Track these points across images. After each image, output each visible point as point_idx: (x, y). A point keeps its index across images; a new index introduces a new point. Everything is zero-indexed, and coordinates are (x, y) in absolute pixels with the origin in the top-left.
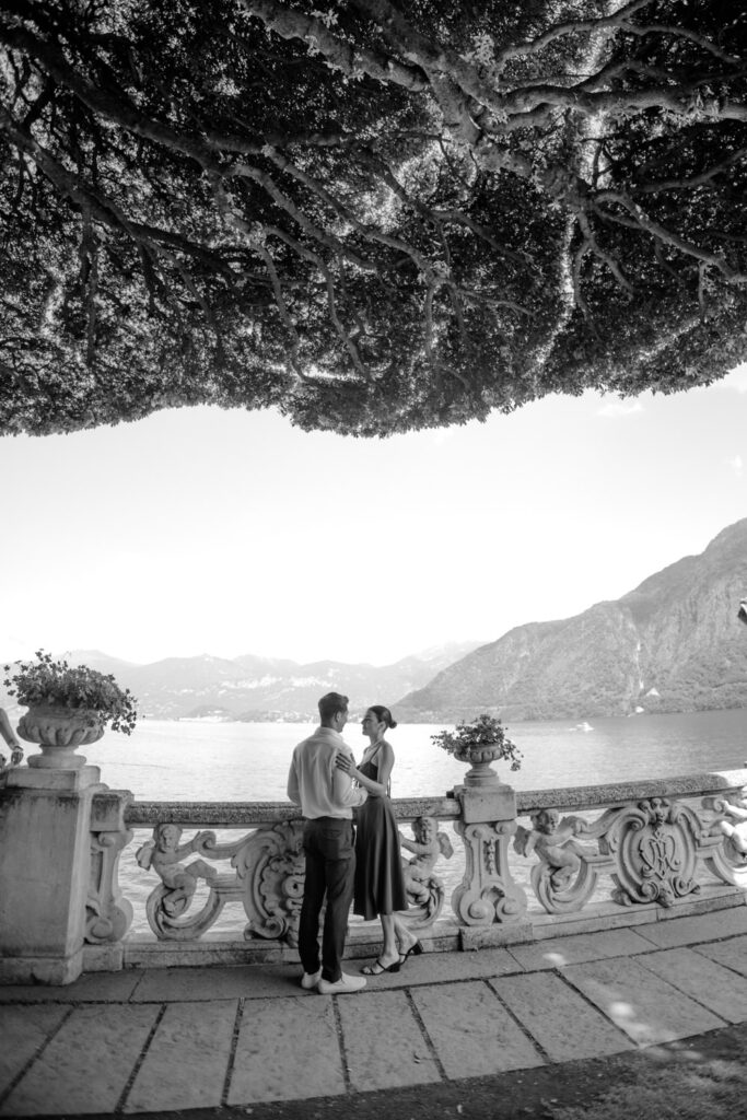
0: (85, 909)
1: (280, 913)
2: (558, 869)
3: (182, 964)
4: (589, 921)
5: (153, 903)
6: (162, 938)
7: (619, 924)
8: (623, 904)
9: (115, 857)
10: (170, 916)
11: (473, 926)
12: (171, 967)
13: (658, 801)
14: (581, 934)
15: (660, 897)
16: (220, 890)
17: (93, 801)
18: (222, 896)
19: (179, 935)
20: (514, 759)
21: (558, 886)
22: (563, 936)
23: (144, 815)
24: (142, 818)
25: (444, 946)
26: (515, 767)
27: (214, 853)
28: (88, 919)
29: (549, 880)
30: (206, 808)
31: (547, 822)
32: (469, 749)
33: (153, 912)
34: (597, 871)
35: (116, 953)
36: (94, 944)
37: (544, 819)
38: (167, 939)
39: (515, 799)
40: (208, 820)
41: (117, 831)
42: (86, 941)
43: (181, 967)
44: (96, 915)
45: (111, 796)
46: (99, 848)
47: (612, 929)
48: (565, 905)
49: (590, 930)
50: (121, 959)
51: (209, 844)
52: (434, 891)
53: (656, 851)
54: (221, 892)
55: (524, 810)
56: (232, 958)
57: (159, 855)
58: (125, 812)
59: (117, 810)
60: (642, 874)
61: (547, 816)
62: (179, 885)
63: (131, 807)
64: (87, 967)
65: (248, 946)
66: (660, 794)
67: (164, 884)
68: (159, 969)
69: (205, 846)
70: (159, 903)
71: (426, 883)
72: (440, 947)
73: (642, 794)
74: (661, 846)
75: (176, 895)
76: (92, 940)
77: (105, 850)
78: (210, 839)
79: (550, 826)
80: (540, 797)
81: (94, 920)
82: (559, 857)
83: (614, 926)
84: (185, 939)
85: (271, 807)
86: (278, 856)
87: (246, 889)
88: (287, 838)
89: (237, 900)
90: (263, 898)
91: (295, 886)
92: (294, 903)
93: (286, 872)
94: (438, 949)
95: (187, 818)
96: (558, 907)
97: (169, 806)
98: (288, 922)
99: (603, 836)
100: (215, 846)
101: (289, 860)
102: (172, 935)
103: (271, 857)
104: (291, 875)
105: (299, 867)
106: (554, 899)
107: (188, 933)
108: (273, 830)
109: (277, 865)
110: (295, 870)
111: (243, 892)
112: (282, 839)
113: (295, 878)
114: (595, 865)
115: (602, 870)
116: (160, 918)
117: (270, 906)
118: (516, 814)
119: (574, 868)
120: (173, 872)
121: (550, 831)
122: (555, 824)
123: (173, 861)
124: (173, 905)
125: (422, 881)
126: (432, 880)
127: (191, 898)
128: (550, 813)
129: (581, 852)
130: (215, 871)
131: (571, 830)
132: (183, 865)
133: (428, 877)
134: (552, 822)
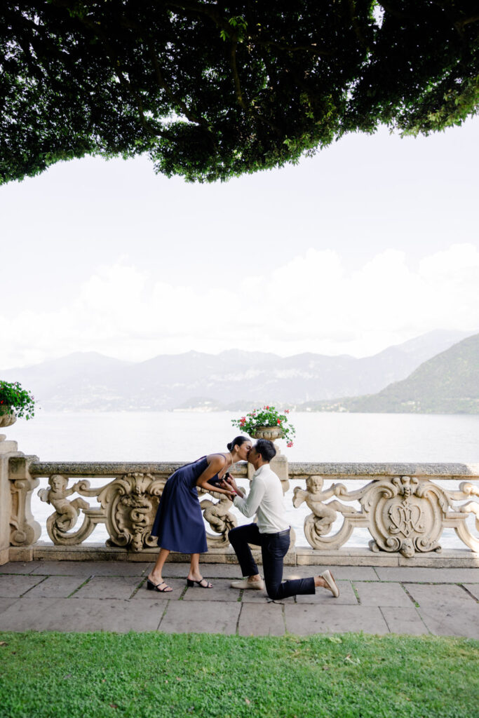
0: (9, 525)
1: (127, 532)
2: (321, 518)
3: (67, 559)
4: (341, 558)
5: (50, 523)
6: (56, 543)
7: (365, 563)
8: (372, 551)
9: (25, 496)
10: (62, 532)
12: (61, 561)
13: (407, 479)
14: (334, 565)
15: (401, 549)
16: (91, 516)
17: (9, 462)
18: (92, 520)
19: (66, 542)
20: (288, 438)
21: (319, 530)
22: (320, 565)
23: (41, 469)
24: (40, 471)
25: (233, 560)
26: (290, 445)
27: (86, 493)
28: (12, 532)
29: (313, 525)
30: (80, 464)
31: (312, 485)
32: (255, 430)
33: (50, 528)
34: (353, 524)
35: (28, 551)
36: (16, 546)
37: (310, 483)
38: (60, 544)
39: (287, 465)
40: (81, 472)
41: (25, 479)
42: (11, 545)
43: (67, 561)
44: (16, 529)
45: (20, 458)
46: (16, 490)
47: (359, 566)
48: (324, 544)
49: (342, 564)
50: (31, 555)
51: (83, 487)
52: (228, 524)
53: (403, 515)
54: (92, 517)
55: (295, 475)
56: (98, 557)
57: (53, 494)
58: (30, 468)
59: (24, 466)
60: (389, 530)
61: (312, 481)
62: (64, 512)
63: (33, 464)
64: (11, 559)
65: (109, 549)
66: (410, 474)
67: (56, 512)
68: (54, 561)
69: (81, 489)
71: (224, 518)
72: (230, 560)
73: (392, 473)
74: (407, 513)
75: (64, 517)
76: (15, 544)
77: (20, 491)
78: (83, 484)
79: (314, 488)
80: (309, 466)
81: (15, 531)
82: (321, 510)
83: (361, 564)
84: (70, 545)
85: (121, 464)
86: (126, 496)
87: (107, 515)
88: (131, 484)
89: (102, 522)
90: (118, 522)
91: (138, 515)
92: (137, 526)
93: (131, 506)
94: (229, 562)
95: (68, 470)
96: (319, 545)
97: (58, 464)
98: (132, 537)
99: (359, 500)
100: (87, 489)
101: (133, 498)
102: (63, 542)
103: (122, 496)
104: (134, 508)
105: (139, 503)
106: (316, 539)
107: (72, 541)
108: (122, 479)
109: (125, 501)
110: (137, 505)
111: (105, 517)
112: (127, 484)
113: (138, 510)
114: (351, 519)
115: (357, 524)
116: (55, 532)
117: (121, 526)
118: (287, 477)
119: (331, 519)
120: (61, 504)
121: (314, 492)
122: (318, 487)
123: (61, 497)
124: (61, 524)
125: (219, 517)
126: (227, 517)
127: (73, 520)
128: (314, 478)
129: (341, 509)
130: (89, 504)
131: (332, 492)
132: (69, 501)
133: (225, 514)
134: (316, 485)
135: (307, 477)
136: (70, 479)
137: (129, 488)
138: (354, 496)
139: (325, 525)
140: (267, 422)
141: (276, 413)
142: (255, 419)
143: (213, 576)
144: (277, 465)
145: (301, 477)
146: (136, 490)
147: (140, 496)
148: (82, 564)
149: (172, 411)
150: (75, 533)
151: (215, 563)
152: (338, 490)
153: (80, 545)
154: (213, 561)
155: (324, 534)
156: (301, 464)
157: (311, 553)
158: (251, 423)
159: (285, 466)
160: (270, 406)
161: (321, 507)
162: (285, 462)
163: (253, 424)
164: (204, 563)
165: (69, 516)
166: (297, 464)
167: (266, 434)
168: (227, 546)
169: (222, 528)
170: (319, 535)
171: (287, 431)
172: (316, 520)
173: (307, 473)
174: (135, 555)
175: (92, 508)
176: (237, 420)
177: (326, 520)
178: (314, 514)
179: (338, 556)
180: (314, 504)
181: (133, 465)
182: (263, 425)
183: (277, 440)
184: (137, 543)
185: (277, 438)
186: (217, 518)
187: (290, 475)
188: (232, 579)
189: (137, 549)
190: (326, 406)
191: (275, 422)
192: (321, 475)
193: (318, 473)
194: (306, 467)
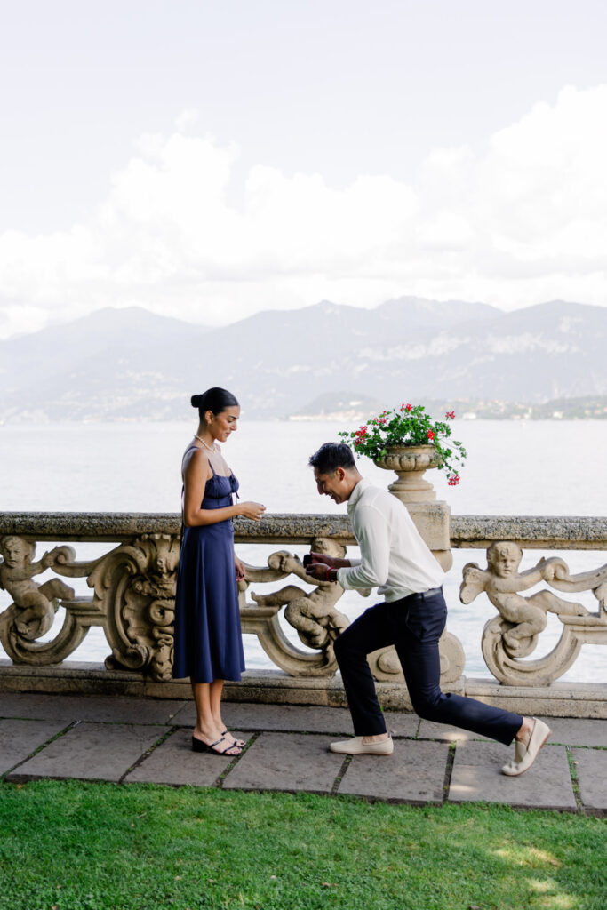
1: (143, 643)
2: (514, 625)
3: (38, 690)
4: (553, 701)
6: (16, 661)
10: (27, 640)
11: (383, 681)
12: (25, 692)
16: (76, 612)
18: (80, 621)
19: (34, 659)
20: (450, 468)
21: (512, 648)
25: (342, 701)
26: (454, 481)
27: (68, 571)
29: (499, 638)
30: (54, 517)
31: (497, 559)
32: (384, 452)
33: (5, 634)
34: (580, 637)
37: (492, 555)
38: (23, 663)
43: (35, 692)
47: (590, 718)
48: (522, 675)
49: (555, 714)
52: (333, 633)
54: (79, 616)
55: (464, 540)
56: (90, 687)
57: (7, 570)
61: (497, 551)
62: (28, 604)
65: (110, 675)
67: (15, 604)
68: (12, 692)
70: (12, 623)
71: (324, 622)
72: (337, 701)
75: (27, 614)
78: (61, 553)
79: (501, 566)
82: (514, 609)
83: (594, 715)
84: (41, 664)
85: (129, 517)
86: (140, 577)
87: (106, 612)
88: (148, 554)
89: (98, 625)
90: (126, 624)
91: (162, 612)
92: (161, 632)
93: (149, 595)
94: (334, 704)
95: (31, 527)
96: (511, 676)
97: (13, 516)
98: (152, 652)
99: (595, 590)
100: (70, 562)
101: (154, 581)
102: (27, 659)
103: (132, 577)
104: (157, 598)
105: (165, 589)
106: (505, 664)
107: (44, 659)
108: (132, 544)
109: (139, 587)
110: (159, 593)
111: (102, 616)
112: (141, 555)
113: (163, 603)
114: (576, 628)
115: (588, 637)
116: (14, 640)
117: (132, 633)
118: (447, 544)
119: (534, 627)
120: (24, 589)
121: (502, 573)
122: (509, 563)
123: (21, 576)
124: (23, 625)
125: (316, 619)
126: (330, 618)
127: (46, 619)
128: (501, 546)
129: (555, 608)
130: (73, 591)
131: (537, 575)
132: (37, 583)
133: (326, 614)
134: (505, 561)
135: (488, 545)
136: (38, 543)
137: (143, 561)
138: (584, 581)
139: (523, 638)
140: (407, 437)
141: (427, 417)
142: (385, 430)
143: (300, 730)
144: (426, 520)
145: (477, 544)
146: (157, 566)
147: (165, 576)
148: (63, 699)
149: (287, 419)
150: (50, 643)
151: (308, 705)
152: (550, 570)
153: (59, 666)
154: (304, 700)
155: (520, 656)
156: (477, 519)
157: (495, 692)
158: (376, 438)
159: (442, 523)
160: (415, 405)
161: (515, 603)
162: (442, 515)
163: (381, 441)
164: (287, 704)
165: (37, 612)
166: (468, 520)
167: (405, 460)
168: (332, 674)
169: (321, 640)
170: (511, 657)
171: (448, 453)
172: (505, 627)
173: (487, 536)
174: (157, 685)
175: (79, 599)
176: (350, 432)
177: (524, 629)
178: (502, 616)
179: (549, 699)
180: (502, 598)
181: (151, 518)
182: (401, 442)
183: (428, 471)
184: (161, 664)
185: (429, 467)
186: (310, 621)
187: (453, 540)
188: (335, 735)
189: (161, 675)
190: (593, 409)
191: (424, 436)
192: (516, 540)
193: (509, 537)
194: (486, 525)
